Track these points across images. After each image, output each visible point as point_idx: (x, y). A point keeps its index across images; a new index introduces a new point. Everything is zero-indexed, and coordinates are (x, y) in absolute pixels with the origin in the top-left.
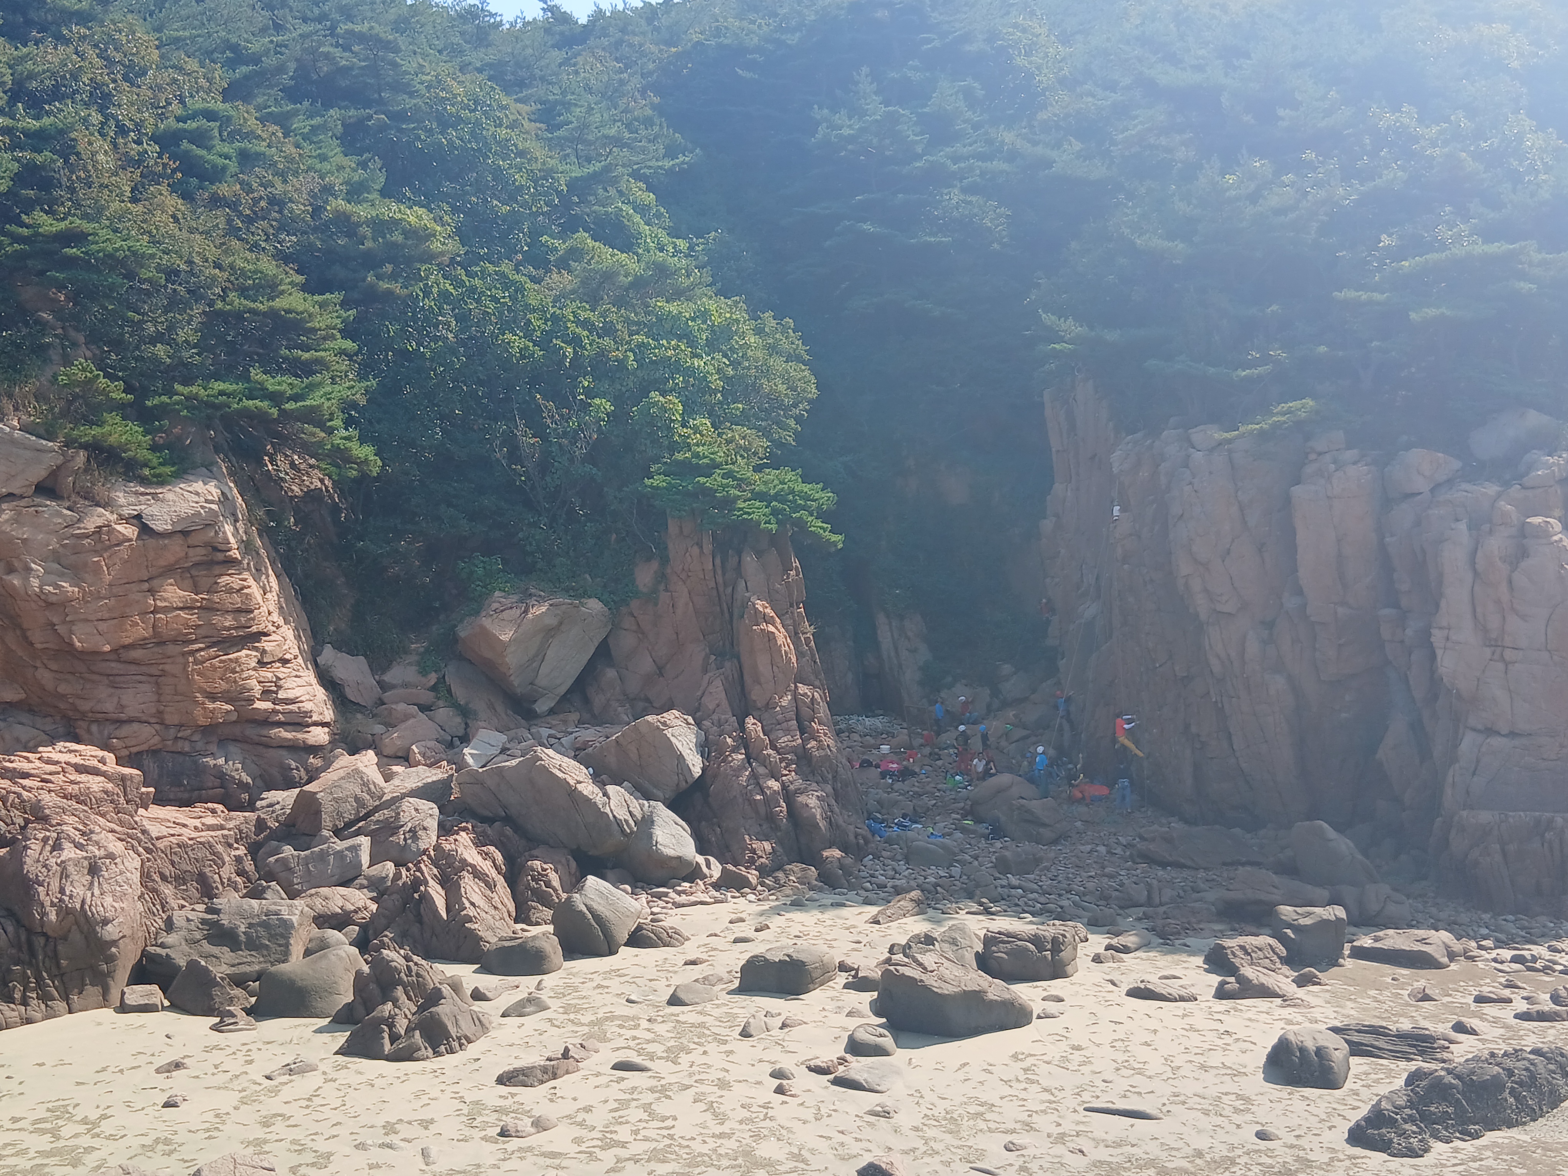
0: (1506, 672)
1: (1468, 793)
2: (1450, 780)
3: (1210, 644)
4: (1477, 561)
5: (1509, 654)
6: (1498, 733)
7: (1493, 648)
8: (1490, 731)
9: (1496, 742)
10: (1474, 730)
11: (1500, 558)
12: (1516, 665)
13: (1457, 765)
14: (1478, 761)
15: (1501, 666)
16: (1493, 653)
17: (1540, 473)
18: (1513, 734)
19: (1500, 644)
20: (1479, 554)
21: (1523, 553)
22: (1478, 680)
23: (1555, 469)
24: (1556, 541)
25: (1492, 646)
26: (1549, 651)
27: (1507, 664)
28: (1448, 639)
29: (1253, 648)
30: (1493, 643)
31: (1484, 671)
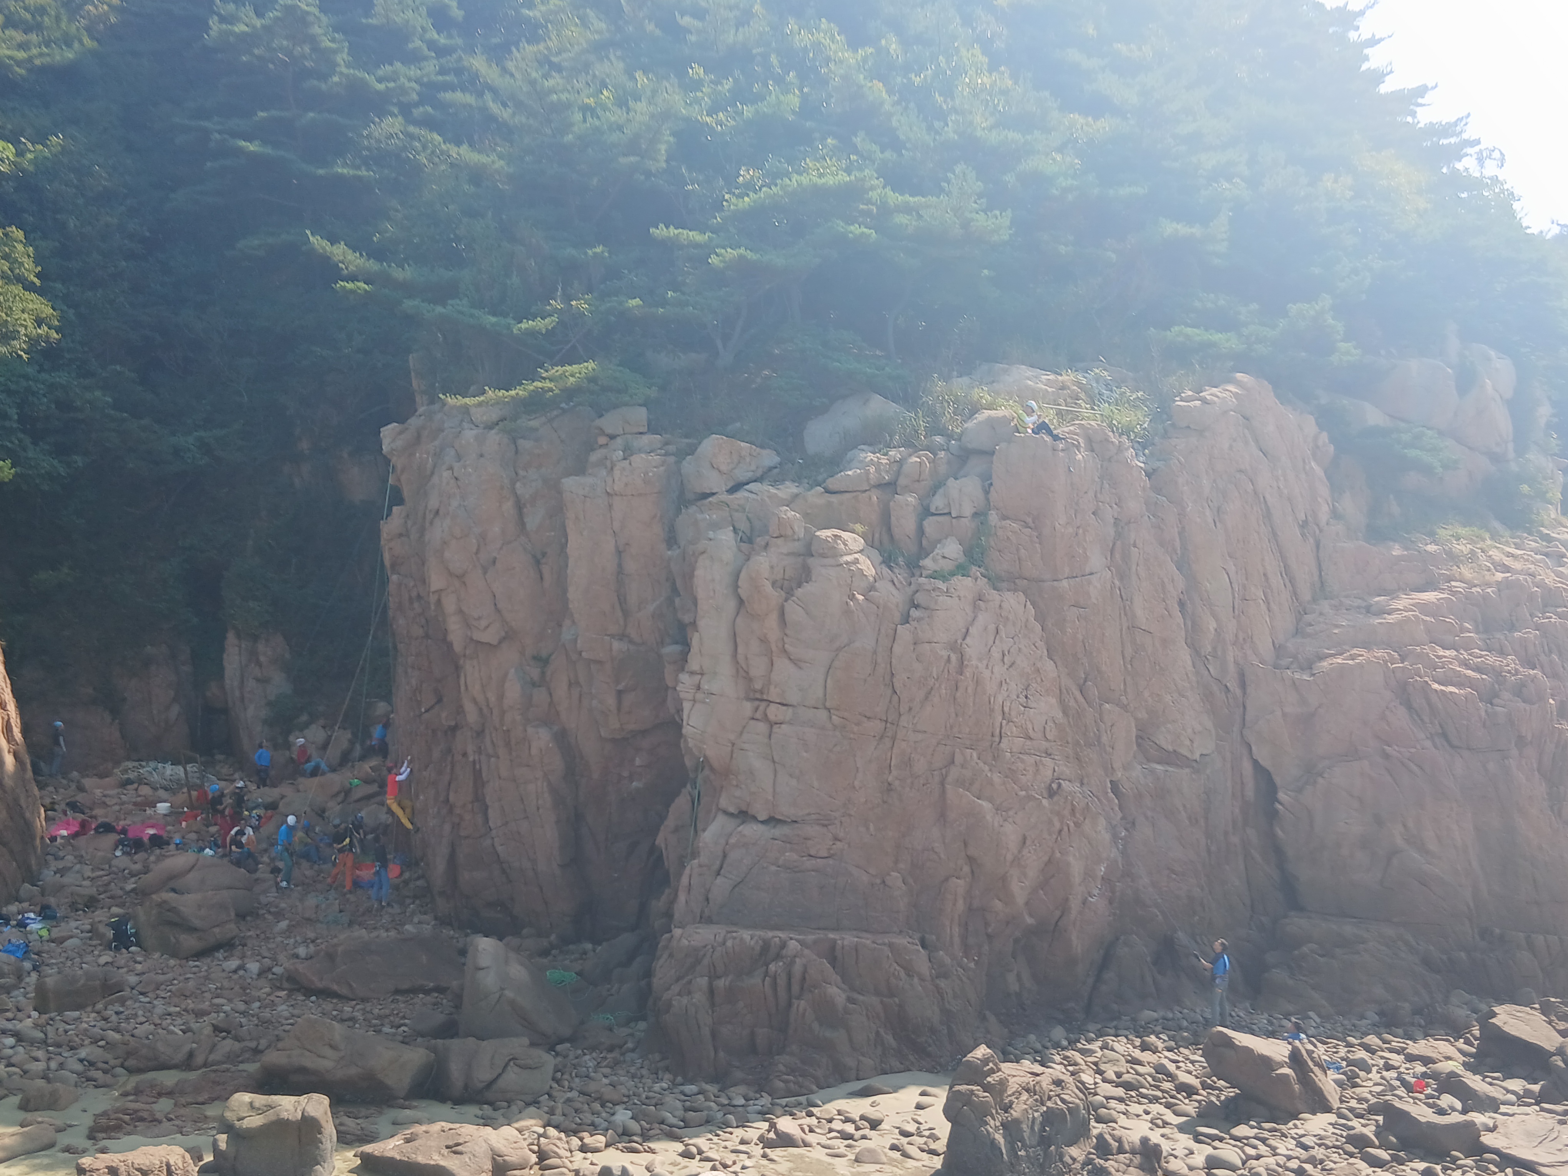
0: (770, 736)
1: (707, 900)
2: (685, 880)
3: (466, 686)
4: (740, 583)
5: (773, 712)
6: (754, 818)
7: (757, 703)
8: (744, 816)
9: (751, 830)
10: (726, 813)
11: (774, 584)
12: (783, 726)
13: (696, 861)
14: (725, 856)
15: (762, 727)
16: (757, 709)
17: (850, 473)
18: (772, 821)
19: (765, 697)
20: (743, 575)
21: (804, 575)
22: (733, 744)
23: (872, 469)
24: (847, 563)
25: (757, 699)
26: (829, 710)
27: (772, 724)
28: (698, 688)
29: (513, 691)
30: (758, 696)
31: (741, 733)
